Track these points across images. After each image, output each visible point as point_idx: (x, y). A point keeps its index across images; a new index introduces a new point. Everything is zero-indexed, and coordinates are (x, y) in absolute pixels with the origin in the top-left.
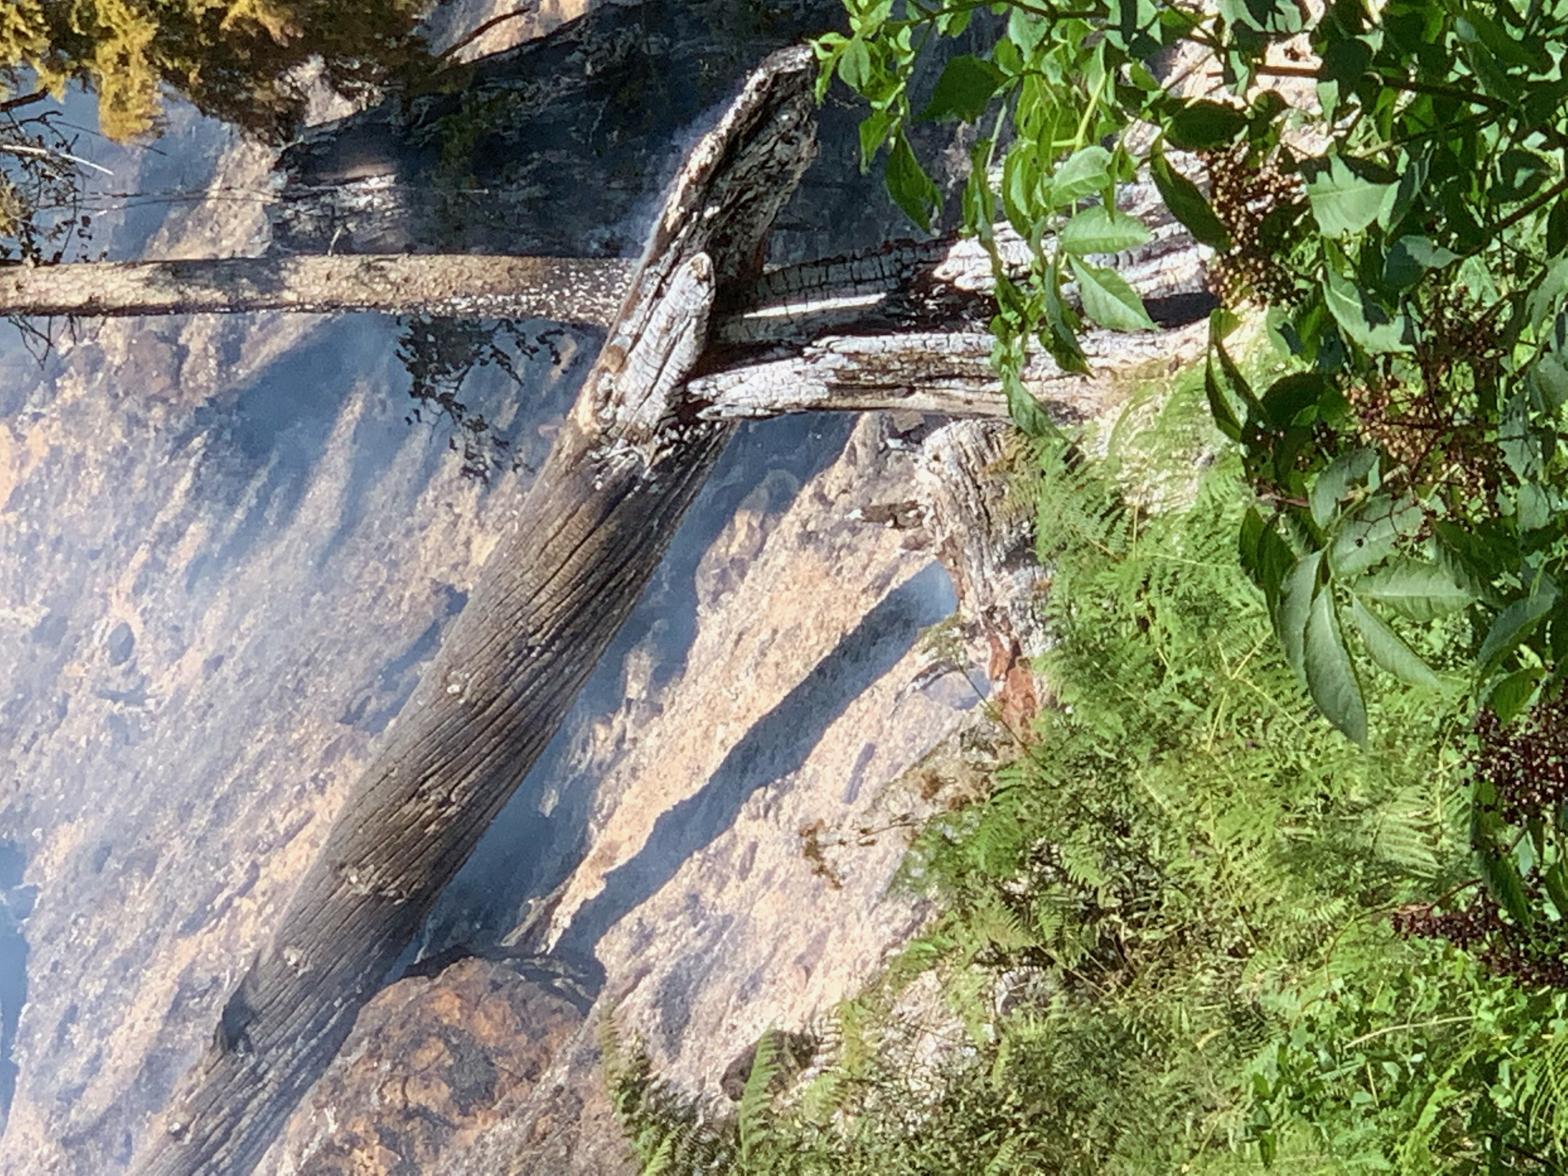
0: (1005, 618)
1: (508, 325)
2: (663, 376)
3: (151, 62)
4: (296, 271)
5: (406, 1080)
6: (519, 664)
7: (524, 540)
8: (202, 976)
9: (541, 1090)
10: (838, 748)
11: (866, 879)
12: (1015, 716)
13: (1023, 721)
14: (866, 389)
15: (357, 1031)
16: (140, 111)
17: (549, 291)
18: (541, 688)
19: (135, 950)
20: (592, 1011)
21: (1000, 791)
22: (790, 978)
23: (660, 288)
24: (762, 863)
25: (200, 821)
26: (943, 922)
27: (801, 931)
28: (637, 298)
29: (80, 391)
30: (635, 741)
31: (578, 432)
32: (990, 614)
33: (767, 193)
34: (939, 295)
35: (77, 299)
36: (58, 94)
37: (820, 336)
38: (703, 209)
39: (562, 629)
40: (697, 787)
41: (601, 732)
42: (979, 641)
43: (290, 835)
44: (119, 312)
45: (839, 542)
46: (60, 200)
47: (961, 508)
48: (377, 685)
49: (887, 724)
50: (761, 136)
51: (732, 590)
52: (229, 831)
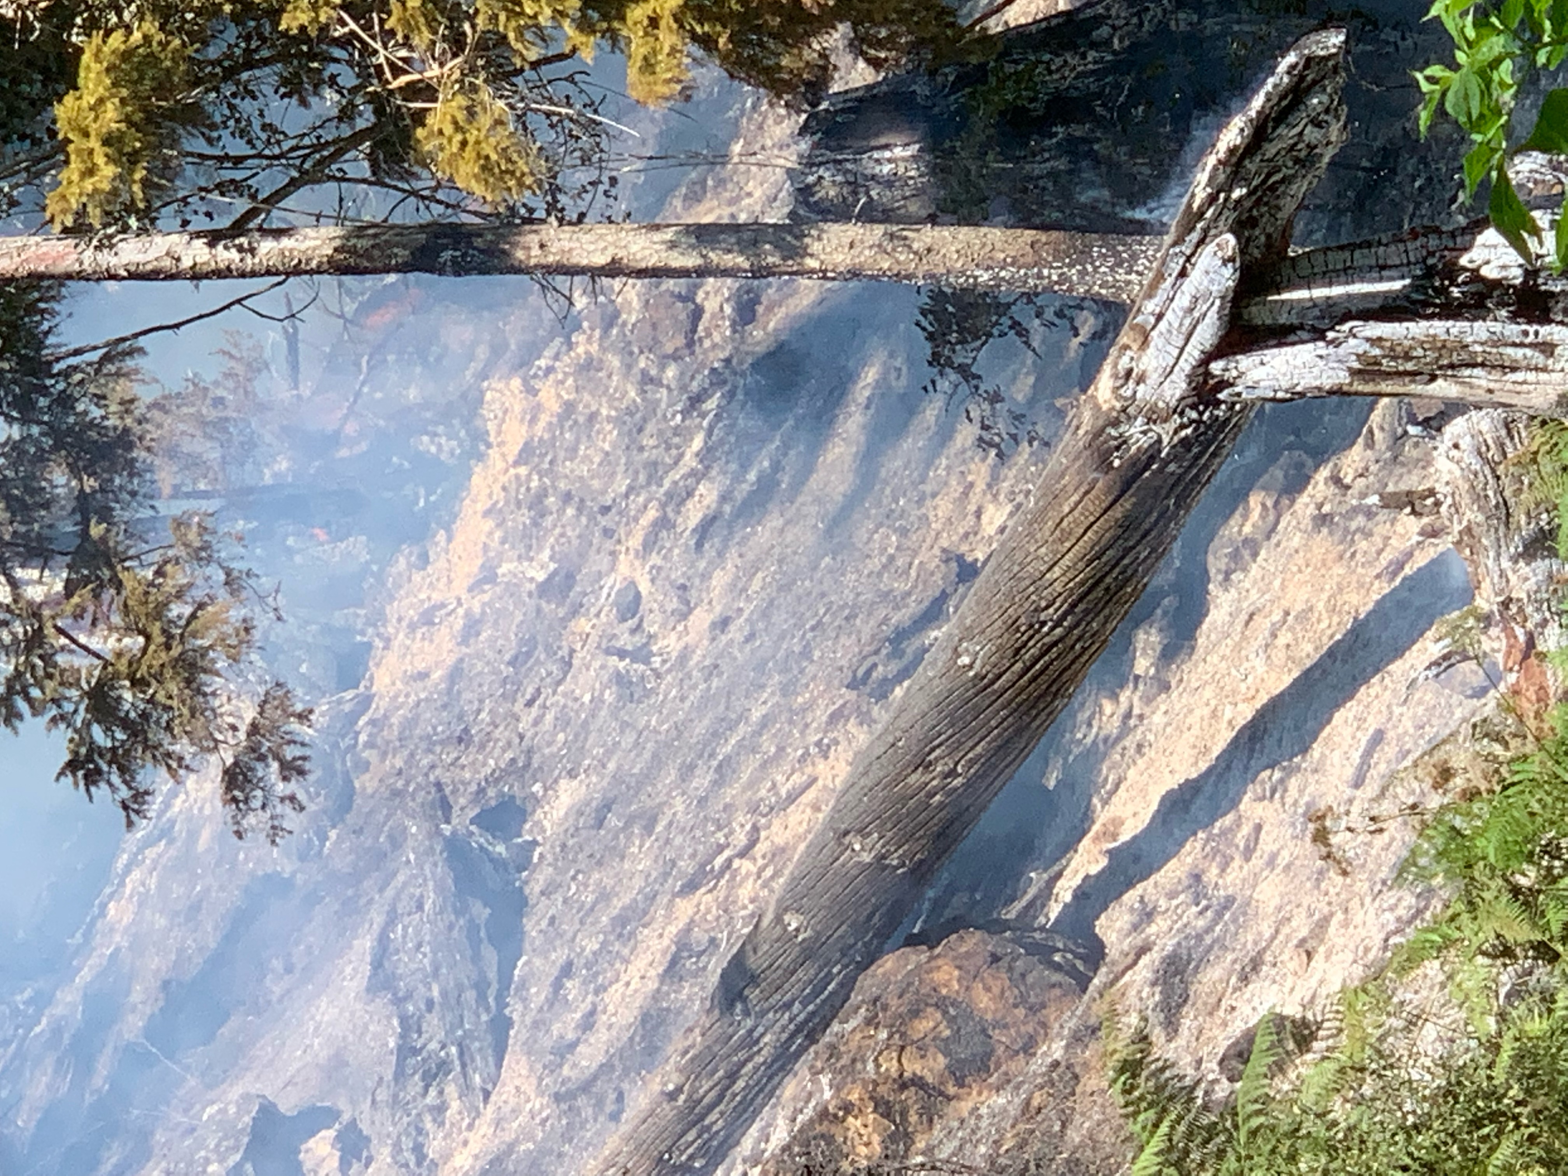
0: (1521, 610)
1: (1030, 297)
2: (1185, 355)
3: (681, 26)
4: (819, 239)
5: (903, 1048)
6: (1031, 638)
7: (1039, 516)
8: (699, 936)
9: (1038, 1064)
10: (1347, 732)
11: (1371, 866)
12: (1528, 708)
13: (1538, 715)
14: (1388, 375)
15: (855, 998)
16: (669, 75)
17: (1071, 266)
18: (1051, 662)
19: (632, 907)
20: (1091, 988)
21: (1513, 784)
22: (1291, 960)
23: (1184, 268)
24: (1267, 844)
25: (702, 781)
26: (1450, 912)
27: (1304, 915)
28: (1160, 277)
29: (594, 348)
30: (1141, 717)
31: (1097, 407)
32: (1506, 604)
33: (1294, 176)
34: (1465, 283)
35: (601, 260)
36: (587, 55)
37: (1343, 320)
38: (1230, 190)
39: (1073, 606)
40: (1203, 766)
41: (1108, 707)
42: (1494, 631)
43: (792, 798)
44: (641, 273)
45: (1353, 525)
46: (585, 160)
47: (1479, 498)
48: (884, 652)
49: (1397, 711)
50: (1291, 119)
51: (1245, 570)
52: (729, 793)
